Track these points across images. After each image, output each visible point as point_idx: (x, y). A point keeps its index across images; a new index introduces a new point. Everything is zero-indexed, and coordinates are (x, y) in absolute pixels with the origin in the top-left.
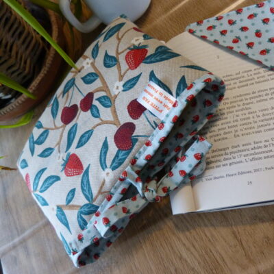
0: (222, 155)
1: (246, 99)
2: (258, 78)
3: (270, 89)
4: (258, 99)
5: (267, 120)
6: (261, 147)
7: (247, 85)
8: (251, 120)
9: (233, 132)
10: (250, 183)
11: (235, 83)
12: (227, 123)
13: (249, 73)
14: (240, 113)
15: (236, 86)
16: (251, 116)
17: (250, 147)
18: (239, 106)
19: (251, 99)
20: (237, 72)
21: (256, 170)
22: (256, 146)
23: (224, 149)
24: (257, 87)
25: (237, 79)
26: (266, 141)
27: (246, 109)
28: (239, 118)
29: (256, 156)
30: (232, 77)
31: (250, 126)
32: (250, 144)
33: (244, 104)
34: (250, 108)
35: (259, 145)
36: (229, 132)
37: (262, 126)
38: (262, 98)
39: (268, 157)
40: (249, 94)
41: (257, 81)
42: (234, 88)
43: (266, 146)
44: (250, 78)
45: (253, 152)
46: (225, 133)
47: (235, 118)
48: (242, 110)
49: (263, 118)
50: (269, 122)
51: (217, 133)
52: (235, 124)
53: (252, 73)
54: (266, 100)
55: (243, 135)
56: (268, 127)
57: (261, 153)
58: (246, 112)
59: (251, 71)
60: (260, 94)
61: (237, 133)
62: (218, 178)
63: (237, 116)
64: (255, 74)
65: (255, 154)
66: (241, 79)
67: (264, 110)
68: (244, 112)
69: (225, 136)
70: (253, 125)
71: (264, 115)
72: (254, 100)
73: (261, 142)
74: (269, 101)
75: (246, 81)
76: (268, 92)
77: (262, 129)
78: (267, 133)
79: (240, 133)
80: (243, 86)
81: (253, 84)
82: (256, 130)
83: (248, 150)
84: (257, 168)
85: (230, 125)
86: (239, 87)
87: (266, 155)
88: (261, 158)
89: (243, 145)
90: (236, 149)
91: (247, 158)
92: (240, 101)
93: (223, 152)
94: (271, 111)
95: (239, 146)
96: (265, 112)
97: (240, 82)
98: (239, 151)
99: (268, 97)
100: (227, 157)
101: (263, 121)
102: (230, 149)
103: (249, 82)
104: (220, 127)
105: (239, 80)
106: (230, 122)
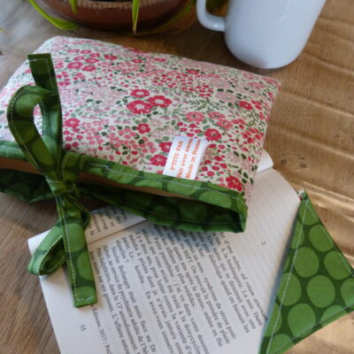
0: (117, 281)
1: (206, 297)
2: (243, 307)
3: (229, 328)
4: (210, 314)
5: (181, 334)
6: (137, 332)
7: (229, 293)
8: (176, 311)
9: (154, 289)
10: (83, 328)
11: (227, 276)
12: (165, 278)
13: (248, 293)
14: (184, 292)
15: (224, 278)
16: (182, 308)
17: (135, 316)
18: (194, 289)
19: (209, 303)
20: (246, 276)
21: (102, 332)
22: (139, 325)
23: (126, 283)
24: (228, 308)
25: (235, 277)
26: (148, 337)
27: (192, 300)
28: (175, 292)
29: (123, 328)
30: (236, 270)
31: (167, 310)
32: (140, 317)
33: (198, 295)
34: (193, 305)
35: (141, 330)
36: (151, 283)
37: (170, 328)
38: (213, 319)
39: (125, 346)
40: (215, 300)
41: (239, 307)
42: (220, 277)
43: (140, 339)
44: (242, 296)
45: (129, 322)
46: (149, 278)
47: (174, 288)
48: (189, 295)
49: (182, 325)
50: (178, 336)
51: (148, 268)
52: (166, 290)
53: (250, 297)
54: (211, 326)
55: (151, 303)
56: (170, 337)
57: (129, 334)
58: (187, 301)
59: (253, 294)
60: (219, 316)
61: (152, 294)
63: (178, 289)
64: (248, 301)
65: (127, 326)
66: (236, 284)
67: (195, 326)
68: (187, 298)
69: (145, 279)
70: (169, 315)
71: (187, 326)
72: (207, 308)
73: (145, 330)
74: (211, 330)
75: (235, 291)
76: (224, 327)
77: (166, 329)
78: (161, 337)
79: (153, 298)
80: (226, 288)
81: (232, 301)
82: (163, 320)
83: (131, 315)
84: (106, 333)
85: (163, 282)
86: (223, 283)
87: (128, 342)
88: (121, 336)
89: (136, 307)
90: (128, 297)
91: (119, 316)
92: (202, 289)
93: (121, 281)
94: (195, 335)
95: (134, 301)
96: (191, 327)
97: (232, 283)
98: (126, 303)
99: (216, 327)
100: (116, 288)
101: (178, 327)
102: (129, 290)
103: (234, 296)
104: (158, 270)
105: (235, 281)
106: (167, 281)
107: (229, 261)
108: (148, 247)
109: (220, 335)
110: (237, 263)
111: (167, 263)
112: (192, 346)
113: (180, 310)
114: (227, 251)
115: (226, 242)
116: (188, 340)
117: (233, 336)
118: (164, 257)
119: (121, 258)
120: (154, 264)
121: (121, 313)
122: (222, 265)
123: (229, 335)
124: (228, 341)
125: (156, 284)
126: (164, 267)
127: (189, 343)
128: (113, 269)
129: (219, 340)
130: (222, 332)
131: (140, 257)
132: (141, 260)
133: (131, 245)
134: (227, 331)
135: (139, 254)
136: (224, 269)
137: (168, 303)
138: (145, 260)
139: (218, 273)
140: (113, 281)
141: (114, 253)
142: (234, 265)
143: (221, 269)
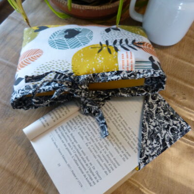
0: (71, 141)
1: (114, 141)
2: (132, 142)
3: (127, 153)
4: (117, 148)
5: (105, 159)
6: (85, 162)
7: (124, 137)
8: (101, 149)
9: (89, 141)
10: (59, 165)
11: (122, 129)
12: (93, 135)
13: (133, 135)
15: (121, 131)
16: (104, 148)
17: (83, 155)
19: (116, 143)
20: (131, 128)
21: (69, 165)
22: (85, 159)
23: (75, 141)
24: (125, 143)
25: (126, 129)
26: (90, 164)
27: (108, 143)
28: (99, 141)
29: (78, 162)
30: (126, 126)
31: (97, 150)
32: (85, 155)
33: (110, 140)
34: (109, 145)
35: (87, 161)
36: (87, 139)
37: (100, 157)
38: (119, 150)
39: (81, 169)
40: (118, 141)
41: (130, 143)
42: (119, 130)
43: (87, 165)
44: (130, 138)
45: (80, 158)
46: (86, 137)
47: (98, 139)
48: (106, 141)
49: (105, 155)
51: (84, 132)
52: (95, 141)
53: (134, 137)
54: (119, 153)
55: (89, 148)
56: (100, 161)
57: (81, 164)
58: (106, 144)
60: (121, 148)
61: (89, 144)
62: (56, 145)
64: (134, 139)
65: (80, 160)
67: (111, 154)
69: (84, 137)
70: (98, 152)
71: (107, 155)
72: (115, 145)
74: (119, 155)
75: (127, 135)
76: (125, 152)
77: (98, 158)
78: (97, 162)
79: (89, 145)
80: (122, 135)
81: (126, 140)
82: (96, 155)
83: (80, 155)
84: (70, 165)
85: (93, 138)
86: (121, 133)
87: (82, 167)
88: (78, 165)
89: (82, 151)
90: (78, 148)
91: (75, 156)
92: (112, 137)
93: (73, 140)
94: (112, 159)
95: (81, 148)
96: (110, 155)
97: (125, 132)
98: (77, 150)
99: (121, 153)
100: (71, 144)
101: (104, 156)
102: (77, 144)
103: (127, 138)
104: (89, 132)
105: (126, 131)
106: (94, 137)
107: (121, 123)
108: (82, 123)
109: (124, 157)
110: (125, 123)
111: (93, 128)
112: (111, 163)
113: (103, 148)
114: (120, 118)
115: (119, 114)
116: (109, 161)
117: (129, 155)
118: (91, 126)
119: (71, 130)
120: (87, 130)
121: (76, 155)
122: (119, 125)
123: (127, 156)
124: (127, 159)
125: (89, 139)
126: (92, 131)
127: (110, 163)
128: (68, 136)
129: (123, 159)
130: (124, 155)
131: (80, 128)
132: (80, 129)
133: (74, 123)
134: (126, 154)
135: (79, 127)
136: (120, 127)
137: (97, 146)
138: (82, 129)
139: (117, 129)
140: (69, 141)
141: (67, 128)
142: (124, 124)
143: (118, 127)
